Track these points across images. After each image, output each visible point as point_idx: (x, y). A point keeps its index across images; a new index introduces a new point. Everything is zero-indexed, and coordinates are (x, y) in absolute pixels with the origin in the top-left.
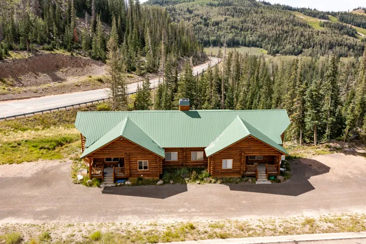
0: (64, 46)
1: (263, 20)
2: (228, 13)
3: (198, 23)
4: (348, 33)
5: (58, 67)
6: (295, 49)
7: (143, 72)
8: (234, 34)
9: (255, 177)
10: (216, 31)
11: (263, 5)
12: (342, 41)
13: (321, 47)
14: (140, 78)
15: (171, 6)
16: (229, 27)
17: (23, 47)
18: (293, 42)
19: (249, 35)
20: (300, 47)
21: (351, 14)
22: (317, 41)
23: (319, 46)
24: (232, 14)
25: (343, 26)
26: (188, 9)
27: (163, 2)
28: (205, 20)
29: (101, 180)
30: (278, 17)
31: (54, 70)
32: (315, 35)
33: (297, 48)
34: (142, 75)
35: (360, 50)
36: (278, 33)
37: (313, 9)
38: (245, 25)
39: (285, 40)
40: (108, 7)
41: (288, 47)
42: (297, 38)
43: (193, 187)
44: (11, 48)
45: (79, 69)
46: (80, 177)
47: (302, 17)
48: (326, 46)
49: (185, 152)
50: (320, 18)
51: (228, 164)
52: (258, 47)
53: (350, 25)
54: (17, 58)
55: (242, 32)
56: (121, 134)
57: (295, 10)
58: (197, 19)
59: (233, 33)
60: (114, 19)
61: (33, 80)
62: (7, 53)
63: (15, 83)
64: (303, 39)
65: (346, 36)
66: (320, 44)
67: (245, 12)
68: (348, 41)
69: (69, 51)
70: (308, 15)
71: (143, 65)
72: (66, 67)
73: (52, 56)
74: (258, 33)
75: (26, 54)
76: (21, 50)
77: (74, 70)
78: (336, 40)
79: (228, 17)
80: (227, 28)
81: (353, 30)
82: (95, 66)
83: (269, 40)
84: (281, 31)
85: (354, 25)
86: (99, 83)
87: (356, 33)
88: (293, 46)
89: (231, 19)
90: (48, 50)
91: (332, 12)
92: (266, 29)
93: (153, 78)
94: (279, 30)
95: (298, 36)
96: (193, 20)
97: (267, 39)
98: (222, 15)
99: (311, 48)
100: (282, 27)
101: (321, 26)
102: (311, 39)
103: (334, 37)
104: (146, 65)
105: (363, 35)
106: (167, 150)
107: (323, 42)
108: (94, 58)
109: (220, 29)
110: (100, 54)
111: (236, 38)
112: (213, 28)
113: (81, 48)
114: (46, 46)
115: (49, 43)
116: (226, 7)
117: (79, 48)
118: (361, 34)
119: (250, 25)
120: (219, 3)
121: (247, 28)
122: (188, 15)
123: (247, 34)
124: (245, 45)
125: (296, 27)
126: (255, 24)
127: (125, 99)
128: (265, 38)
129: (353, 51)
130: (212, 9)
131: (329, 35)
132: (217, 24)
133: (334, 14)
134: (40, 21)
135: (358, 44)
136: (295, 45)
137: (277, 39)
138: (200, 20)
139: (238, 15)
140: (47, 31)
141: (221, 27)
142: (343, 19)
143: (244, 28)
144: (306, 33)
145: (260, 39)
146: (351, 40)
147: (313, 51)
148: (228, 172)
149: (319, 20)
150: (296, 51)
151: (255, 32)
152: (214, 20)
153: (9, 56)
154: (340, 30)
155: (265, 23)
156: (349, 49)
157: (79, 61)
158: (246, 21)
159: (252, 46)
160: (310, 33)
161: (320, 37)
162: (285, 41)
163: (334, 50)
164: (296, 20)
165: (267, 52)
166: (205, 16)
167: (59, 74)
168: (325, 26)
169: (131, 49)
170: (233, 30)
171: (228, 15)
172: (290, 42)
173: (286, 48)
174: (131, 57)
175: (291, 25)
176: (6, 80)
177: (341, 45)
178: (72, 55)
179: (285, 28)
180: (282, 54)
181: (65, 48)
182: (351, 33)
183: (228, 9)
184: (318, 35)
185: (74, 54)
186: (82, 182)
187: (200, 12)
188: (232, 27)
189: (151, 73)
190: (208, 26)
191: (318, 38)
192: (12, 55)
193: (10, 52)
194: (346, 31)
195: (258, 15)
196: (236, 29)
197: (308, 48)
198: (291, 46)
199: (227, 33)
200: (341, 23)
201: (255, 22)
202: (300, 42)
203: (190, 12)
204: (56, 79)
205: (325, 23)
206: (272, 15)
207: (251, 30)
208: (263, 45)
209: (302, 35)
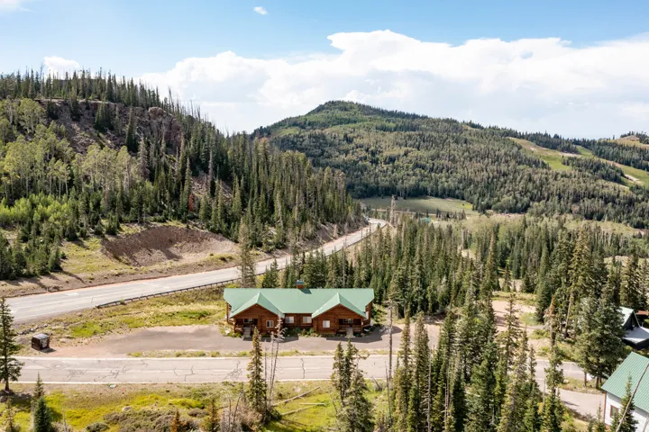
0: (177, 216)
1: (466, 154)
2: (410, 142)
3: (361, 159)
4: (606, 177)
5: (171, 242)
6: (517, 202)
7: (271, 248)
8: (419, 177)
9: (345, 333)
10: (389, 173)
11: (469, 128)
12: (594, 190)
13: (560, 198)
14: (267, 256)
15: (318, 131)
16: (411, 166)
17: (133, 219)
18: (514, 190)
19: (444, 179)
20: (526, 199)
21: (614, 145)
22: (553, 189)
23: (557, 197)
24: (417, 143)
25: (600, 164)
26: (346, 136)
27: (305, 123)
28: (373, 154)
29: (242, 333)
30: (492, 149)
31: (167, 246)
32: (551, 180)
33: (521, 200)
34: (269, 252)
35: (625, 204)
36: (491, 175)
37: (552, 136)
38: (437, 162)
39: (501, 187)
40: (227, 161)
41: (507, 198)
42: (522, 185)
43: (302, 339)
44: (121, 221)
45: (196, 245)
46: (227, 332)
47: (533, 149)
48: (568, 198)
49: (299, 317)
50: (563, 151)
51: (327, 324)
52: (457, 197)
53: (611, 163)
54: (130, 232)
55: (433, 174)
56: (256, 302)
57: (522, 137)
58: (360, 152)
59: (417, 176)
60: (237, 179)
61: (147, 257)
62: (119, 227)
63: (130, 261)
64: (530, 186)
65: (601, 182)
66: (559, 195)
67: (439, 141)
68: (606, 190)
69: (184, 222)
70: (544, 146)
71: (271, 238)
72: (180, 242)
73: (166, 228)
74: (459, 176)
75: (138, 227)
76: (131, 222)
77: (190, 245)
78: (584, 188)
79: (410, 149)
80: (407, 167)
81: (618, 171)
82: (214, 241)
83: (476, 186)
84: (495, 173)
85: (620, 163)
86: (222, 262)
87: (622, 175)
88: (515, 197)
89: (414, 153)
90: (160, 221)
91: (584, 141)
92: (471, 170)
93: (281, 255)
94: (493, 171)
95: (523, 181)
96: (353, 154)
97: (472, 186)
98: (400, 146)
99: (543, 201)
100: (498, 165)
101: (564, 164)
102: (544, 186)
103: (582, 184)
104: (275, 240)
105: (635, 179)
106: (286, 315)
107: (564, 192)
108: (212, 231)
109: (396, 168)
110: (220, 225)
111: (422, 184)
112: (385, 167)
113: (197, 218)
114: (158, 217)
115: (160, 213)
116: (408, 133)
117: (194, 218)
118: (630, 177)
119: (446, 162)
120: (397, 126)
121: (441, 167)
122: (346, 146)
123: (440, 178)
124: (437, 196)
125: (521, 167)
126: (454, 161)
127: (253, 280)
128: (470, 184)
129: (613, 206)
130: (384, 135)
131: (574, 180)
132: (392, 160)
133: (587, 144)
134: (148, 185)
135: (622, 194)
136: (518, 196)
137: (489, 186)
138: (364, 154)
139: (427, 147)
140: (158, 197)
141: (398, 166)
142: (601, 153)
143: (435, 167)
144: (535, 177)
145: (461, 186)
146: (610, 188)
147: (546, 206)
148: (327, 330)
149: (561, 154)
150: (519, 205)
151: (454, 174)
152: (386, 153)
153: (121, 230)
154: (595, 171)
155: (471, 160)
156: (606, 202)
157: (196, 234)
158: (438, 157)
159: (449, 196)
160: (544, 176)
161: (559, 183)
162: (502, 189)
163: (581, 204)
164: (522, 154)
165: (471, 206)
166: (373, 148)
167: (173, 250)
168: (571, 164)
169: (258, 220)
170: (417, 171)
171: (410, 146)
172: (509, 191)
173: (502, 200)
174: (257, 230)
175: (512, 163)
176: (121, 257)
177: (593, 196)
178: (188, 227)
179: (503, 168)
180: (496, 210)
181: (179, 218)
182: (612, 176)
183: (410, 137)
184: (556, 179)
185: (190, 226)
186: (229, 335)
187: (365, 141)
188: (417, 166)
189: (280, 249)
190: (377, 164)
191: (555, 186)
192: (124, 229)
193: (121, 225)
194: (604, 172)
195: (459, 146)
196: (423, 169)
197: (539, 201)
198: (511, 198)
199: (408, 175)
200: (596, 159)
201: (454, 157)
202: (525, 192)
203: (349, 140)
204: (171, 256)
205: (570, 158)
206: (483, 146)
207: (448, 171)
208: (466, 195)
209: (530, 180)
